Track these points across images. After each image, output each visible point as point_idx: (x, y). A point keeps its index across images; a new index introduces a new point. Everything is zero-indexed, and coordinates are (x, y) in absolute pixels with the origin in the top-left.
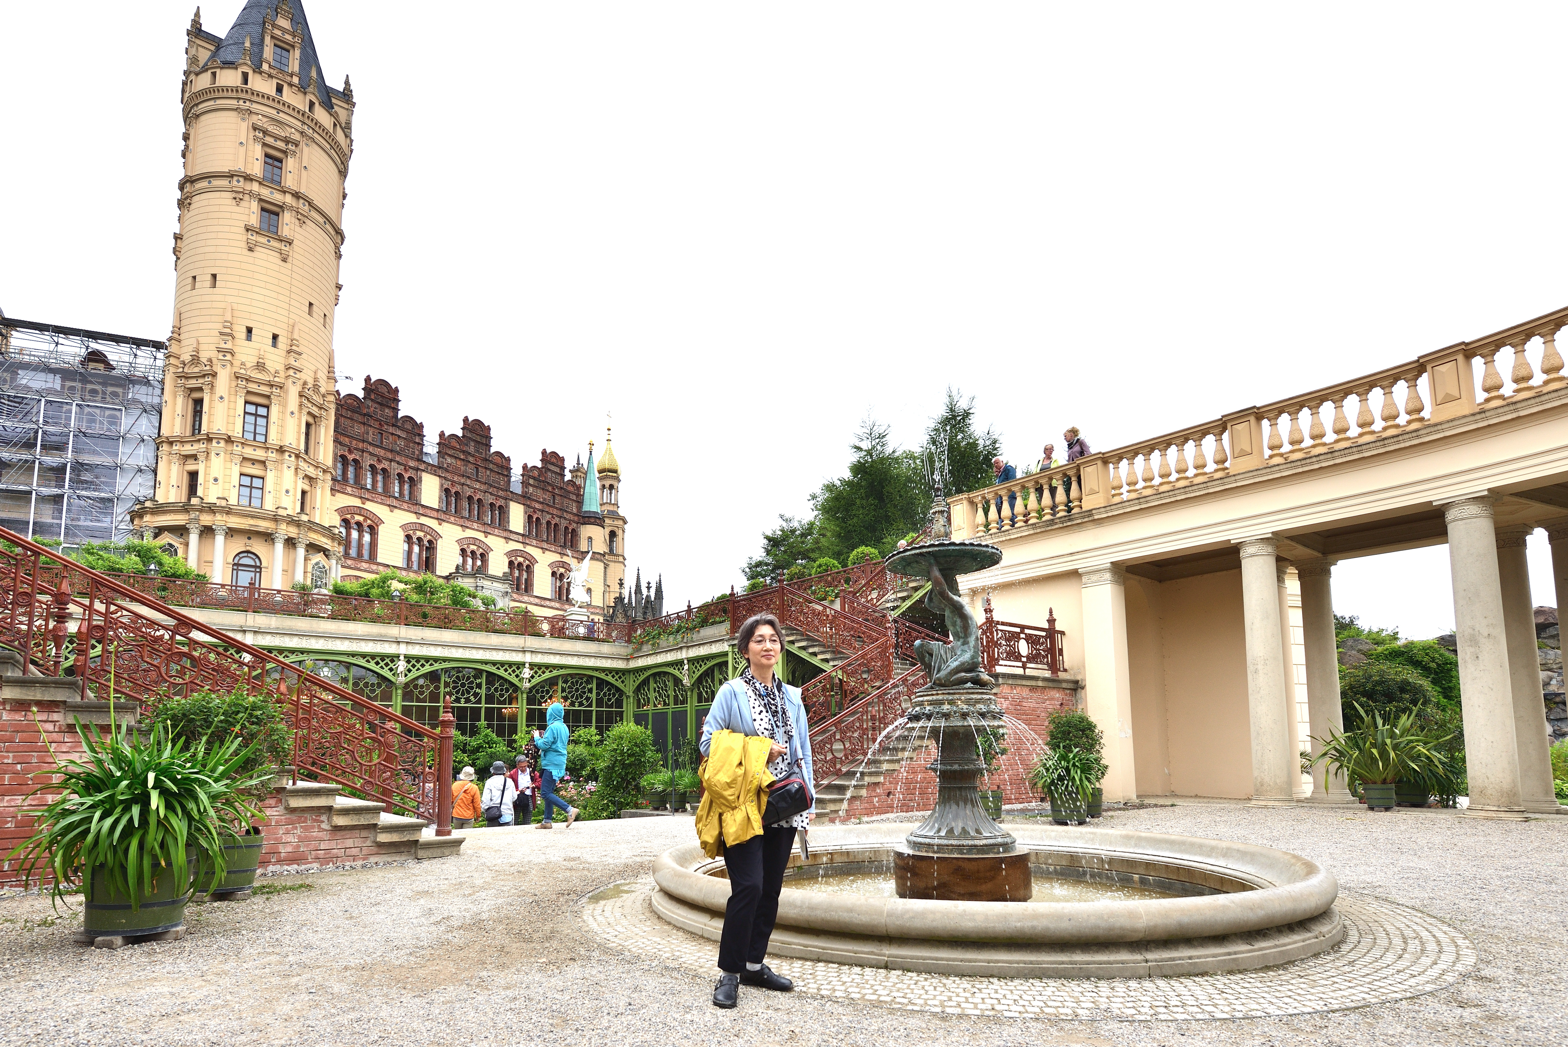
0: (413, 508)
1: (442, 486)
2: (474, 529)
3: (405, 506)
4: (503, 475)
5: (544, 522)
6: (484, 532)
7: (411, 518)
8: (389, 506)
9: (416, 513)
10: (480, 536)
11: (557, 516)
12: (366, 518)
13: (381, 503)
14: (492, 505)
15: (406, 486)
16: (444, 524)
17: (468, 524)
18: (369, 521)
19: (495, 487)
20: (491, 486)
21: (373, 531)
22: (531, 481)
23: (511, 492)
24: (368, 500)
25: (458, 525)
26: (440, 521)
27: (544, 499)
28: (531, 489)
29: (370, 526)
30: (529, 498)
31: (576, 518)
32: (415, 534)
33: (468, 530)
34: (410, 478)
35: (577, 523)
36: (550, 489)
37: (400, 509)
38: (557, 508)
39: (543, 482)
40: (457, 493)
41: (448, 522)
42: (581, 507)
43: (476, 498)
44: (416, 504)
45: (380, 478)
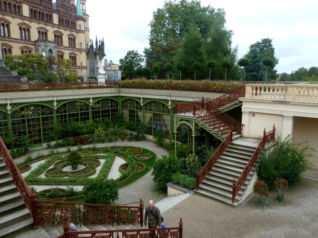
0: (21, 17)
1: (29, 8)
2: (42, 24)
3: (18, 16)
4: (50, 3)
5: (65, 20)
6: (45, 25)
7: (20, 21)
8: (12, 17)
9: (22, 19)
10: (44, 26)
11: (69, 18)
12: (5, 22)
13: (9, 16)
14: (47, 14)
15: (17, 9)
16: (32, 23)
17: (39, 22)
18: (6, 23)
19: (47, 8)
20: (46, 7)
21: (8, 26)
22: (59, 5)
23: (53, 10)
24: (5, 15)
25: (37, 23)
26: (30, 21)
27: (64, 12)
28: (59, 8)
29: (7, 25)
30: (59, 12)
31: (75, 18)
32: (22, 26)
33: (40, 24)
34: (18, 6)
35: (75, 20)
36: (66, 8)
37: (16, 18)
38: (68, 15)
39: (63, 5)
40: (35, 11)
41: (33, 22)
42: (76, 14)
43: (41, 12)
44: (22, 16)
45: (7, 6)
